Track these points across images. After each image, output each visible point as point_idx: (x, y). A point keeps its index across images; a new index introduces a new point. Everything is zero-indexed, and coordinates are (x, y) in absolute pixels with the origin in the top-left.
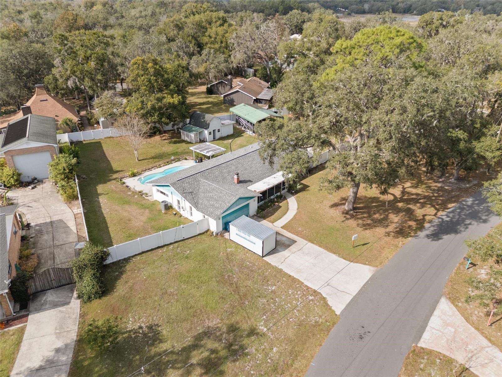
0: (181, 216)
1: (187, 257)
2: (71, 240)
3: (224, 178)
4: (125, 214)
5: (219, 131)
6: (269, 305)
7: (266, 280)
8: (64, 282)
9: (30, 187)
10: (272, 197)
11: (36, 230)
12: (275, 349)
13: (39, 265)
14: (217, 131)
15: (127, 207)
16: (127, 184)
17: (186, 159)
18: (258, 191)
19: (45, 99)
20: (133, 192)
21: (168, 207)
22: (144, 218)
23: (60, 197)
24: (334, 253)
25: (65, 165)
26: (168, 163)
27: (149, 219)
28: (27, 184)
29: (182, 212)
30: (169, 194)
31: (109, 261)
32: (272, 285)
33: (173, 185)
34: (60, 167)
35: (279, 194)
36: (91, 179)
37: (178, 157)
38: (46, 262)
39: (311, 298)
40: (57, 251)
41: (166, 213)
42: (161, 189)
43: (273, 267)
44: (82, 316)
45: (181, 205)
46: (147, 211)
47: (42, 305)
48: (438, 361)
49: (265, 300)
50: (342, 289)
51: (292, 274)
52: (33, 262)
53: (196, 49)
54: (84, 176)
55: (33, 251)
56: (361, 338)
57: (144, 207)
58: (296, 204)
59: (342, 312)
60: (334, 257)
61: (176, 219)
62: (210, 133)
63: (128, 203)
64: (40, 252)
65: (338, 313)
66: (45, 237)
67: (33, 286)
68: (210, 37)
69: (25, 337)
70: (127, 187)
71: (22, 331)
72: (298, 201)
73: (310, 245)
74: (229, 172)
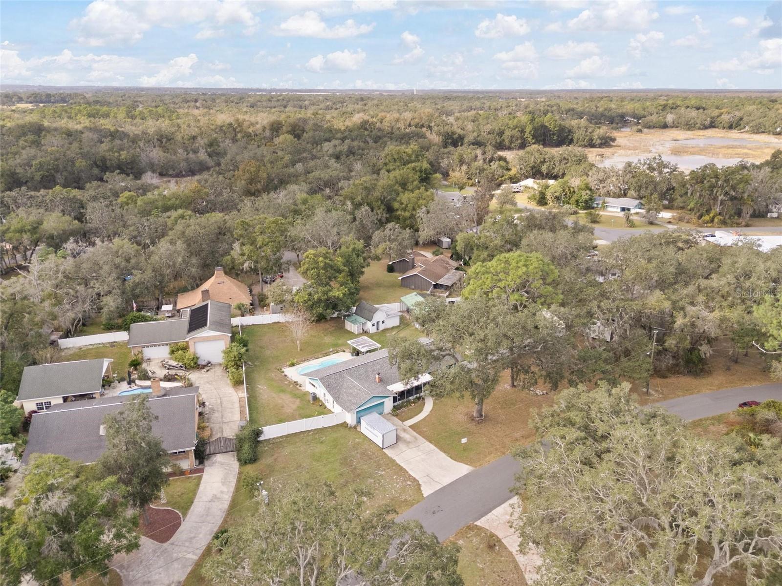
0: (325, 407)
1: (322, 443)
2: (235, 419)
3: (368, 377)
4: (280, 401)
5: (383, 322)
6: (375, 484)
7: (379, 466)
8: (229, 449)
9: (205, 370)
10: (411, 398)
11: (210, 408)
12: (367, 512)
13: (211, 435)
14: (381, 322)
15: (282, 395)
16: (286, 373)
17: (344, 351)
18: (395, 391)
19: (222, 281)
20: (290, 382)
21: (315, 398)
22: (294, 407)
23: (229, 381)
24: (445, 452)
25: (236, 354)
26: (327, 354)
27: (298, 407)
28: (204, 366)
29: (326, 404)
30: (318, 387)
31: (261, 438)
32: (382, 471)
33: (321, 379)
34: (232, 355)
35: (418, 395)
36: (256, 365)
37: (337, 348)
38: (217, 433)
39: (409, 483)
40: (224, 427)
41: (313, 404)
42: (312, 382)
43: (389, 457)
44: (240, 473)
45: (326, 398)
46: (298, 400)
47: (213, 463)
48: (483, 534)
49: (372, 481)
50: (437, 480)
51: (401, 465)
52: (207, 433)
53: (384, 215)
54: (250, 363)
55: (207, 424)
56: (434, 513)
57: (296, 396)
58: (432, 406)
59: (428, 496)
60: (443, 455)
61: (321, 409)
62: (373, 325)
63: (283, 391)
64: (212, 426)
65: (425, 495)
66: (216, 415)
67: (209, 449)
68: (402, 204)
69: (202, 482)
70: (286, 376)
71: (200, 478)
72: (434, 404)
73: (428, 443)
74: (374, 371)
